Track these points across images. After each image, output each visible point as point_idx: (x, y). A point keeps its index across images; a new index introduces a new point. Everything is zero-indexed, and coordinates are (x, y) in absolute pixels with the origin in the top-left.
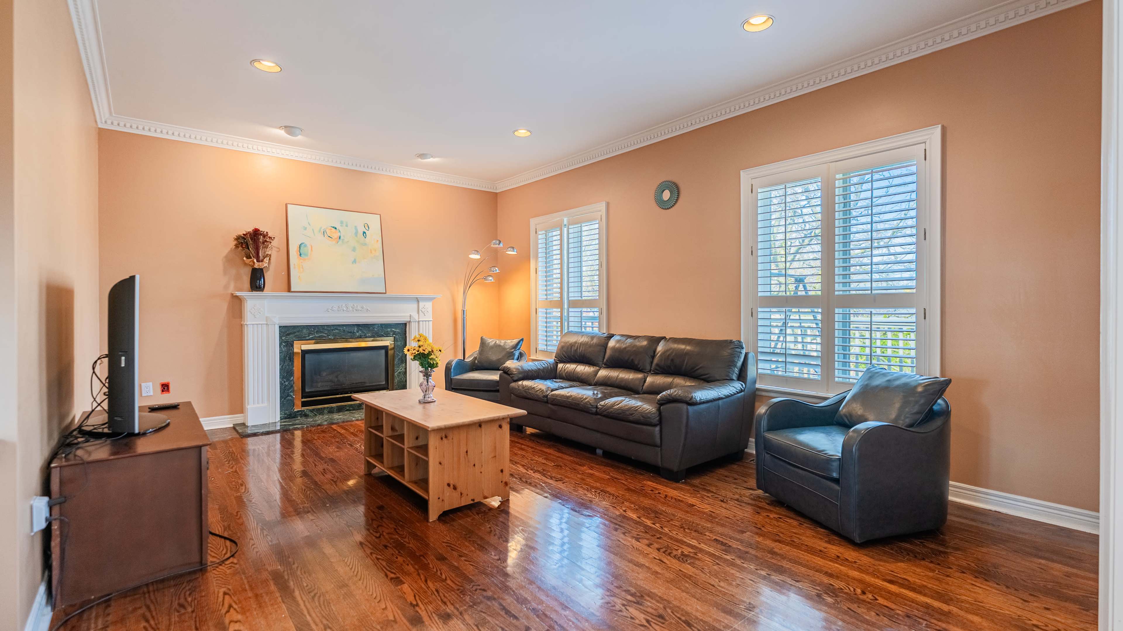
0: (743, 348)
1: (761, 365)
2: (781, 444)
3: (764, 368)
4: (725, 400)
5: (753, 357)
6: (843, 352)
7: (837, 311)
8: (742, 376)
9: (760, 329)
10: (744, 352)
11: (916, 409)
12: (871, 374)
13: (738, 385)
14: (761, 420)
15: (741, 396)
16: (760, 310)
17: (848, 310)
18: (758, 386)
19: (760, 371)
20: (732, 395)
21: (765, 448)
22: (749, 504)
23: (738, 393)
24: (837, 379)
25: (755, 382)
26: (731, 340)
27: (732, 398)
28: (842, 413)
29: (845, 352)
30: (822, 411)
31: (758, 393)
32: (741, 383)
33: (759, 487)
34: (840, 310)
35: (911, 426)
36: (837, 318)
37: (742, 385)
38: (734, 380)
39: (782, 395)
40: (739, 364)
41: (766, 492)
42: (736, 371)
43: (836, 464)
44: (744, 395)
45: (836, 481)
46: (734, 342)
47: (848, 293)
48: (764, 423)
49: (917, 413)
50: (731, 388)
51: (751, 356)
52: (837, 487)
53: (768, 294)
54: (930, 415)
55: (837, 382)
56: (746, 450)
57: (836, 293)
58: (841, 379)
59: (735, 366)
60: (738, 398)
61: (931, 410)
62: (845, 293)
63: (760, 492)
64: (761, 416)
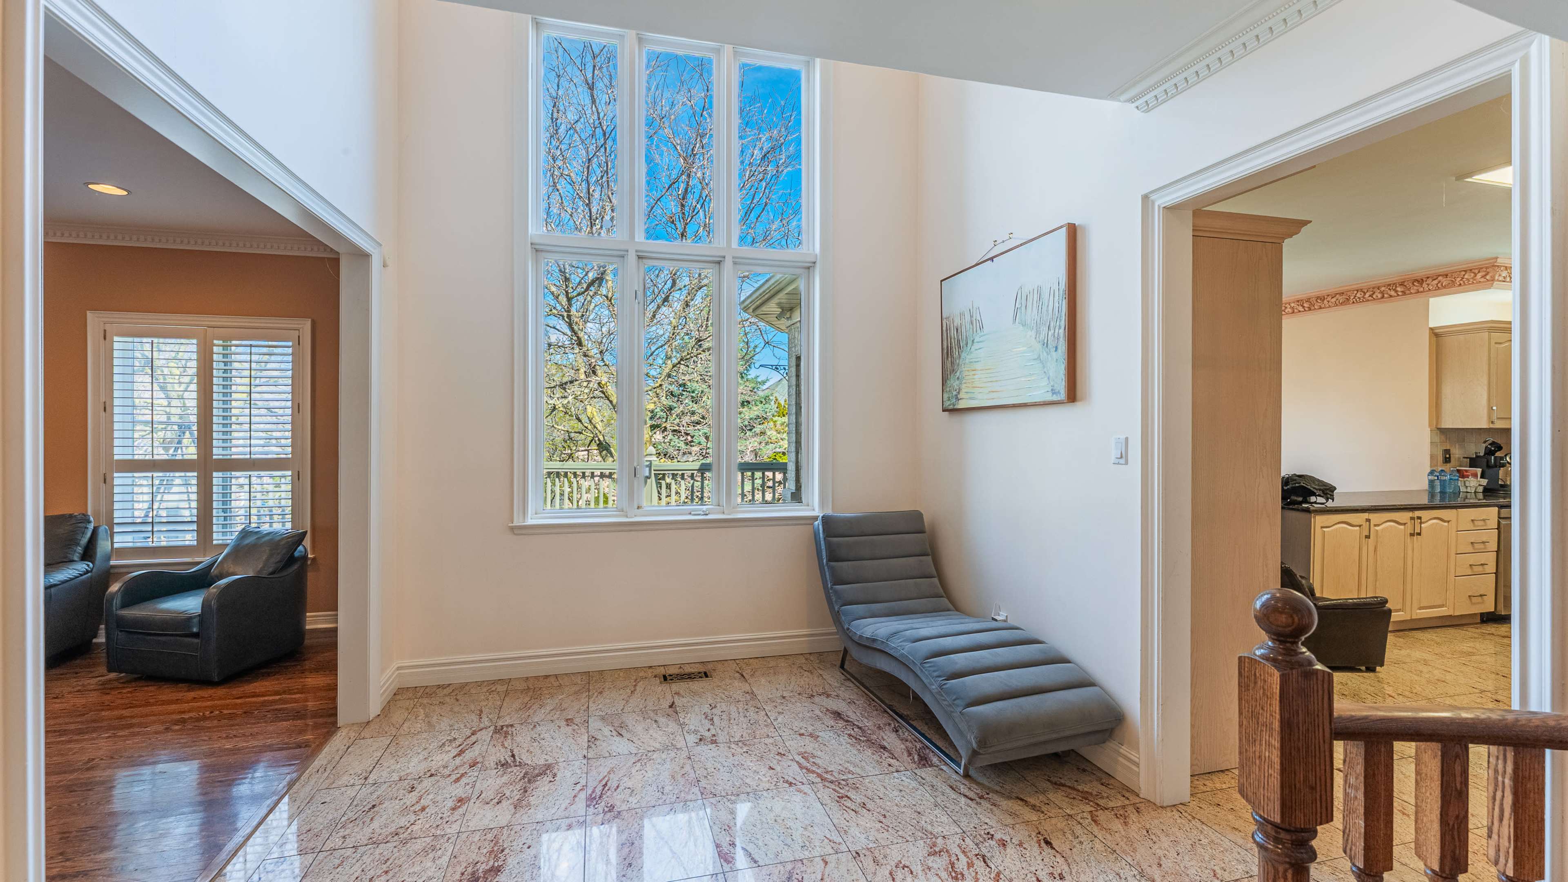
0: (89, 522)
1: (117, 538)
2: (137, 617)
3: (122, 541)
4: (60, 586)
5: (106, 532)
6: (223, 514)
7: (215, 474)
8: (88, 554)
9: (116, 497)
10: (91, 526)
11: (279, 558)
12: (245, 534)
13: (82, 566)
14: (113, 600)
15: (88, 578)
16: (116, 475)
17: (229, 473)
18: (112, 563)
19: (116, 546)
20: (71, 579)
21: (118, 627)
22: (95, 690)
23: (81, 575)
24: (215, 542)
25: (108, 558)
26: (71, 514)
27: (72, 582)
28: (213, 574)
29: (226, 515)
30: (193, 576)
31: (112, 571)
32: (87, 563)
33: (110, 670)
34: (220, 474)
35: (273, 573)
36: (215, 481)
37: (88, 565)
38: (75, 561)
39: (144, 568)
40: (84, 541)
41: (121, 672)
42: (80, 550)
43: (196, 620)
44: (91, 577)
45: (196, 635)
46: (75, 516)
47: (229, 457)
48: (117, 602)
49: (280, 561)
50: (71, 572)
51: (103, 528)
52: (196, 641)
53: (130, 457)
54: (291, 560)
55: (216, 545)
56: (94, 641)
57: (214, 457)
58: (220, 542)
59: (78, 544)
60: (83, 582)
61: (292, 556)
62: (225, 457)
63: (113, 675)
64: (113, 595)
